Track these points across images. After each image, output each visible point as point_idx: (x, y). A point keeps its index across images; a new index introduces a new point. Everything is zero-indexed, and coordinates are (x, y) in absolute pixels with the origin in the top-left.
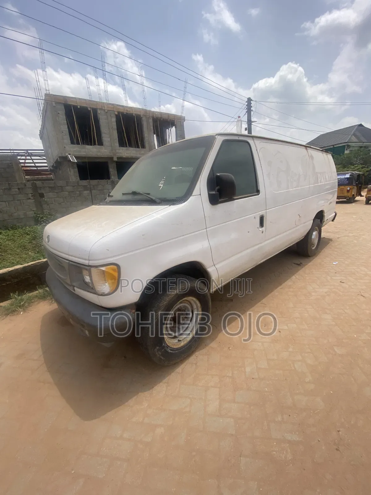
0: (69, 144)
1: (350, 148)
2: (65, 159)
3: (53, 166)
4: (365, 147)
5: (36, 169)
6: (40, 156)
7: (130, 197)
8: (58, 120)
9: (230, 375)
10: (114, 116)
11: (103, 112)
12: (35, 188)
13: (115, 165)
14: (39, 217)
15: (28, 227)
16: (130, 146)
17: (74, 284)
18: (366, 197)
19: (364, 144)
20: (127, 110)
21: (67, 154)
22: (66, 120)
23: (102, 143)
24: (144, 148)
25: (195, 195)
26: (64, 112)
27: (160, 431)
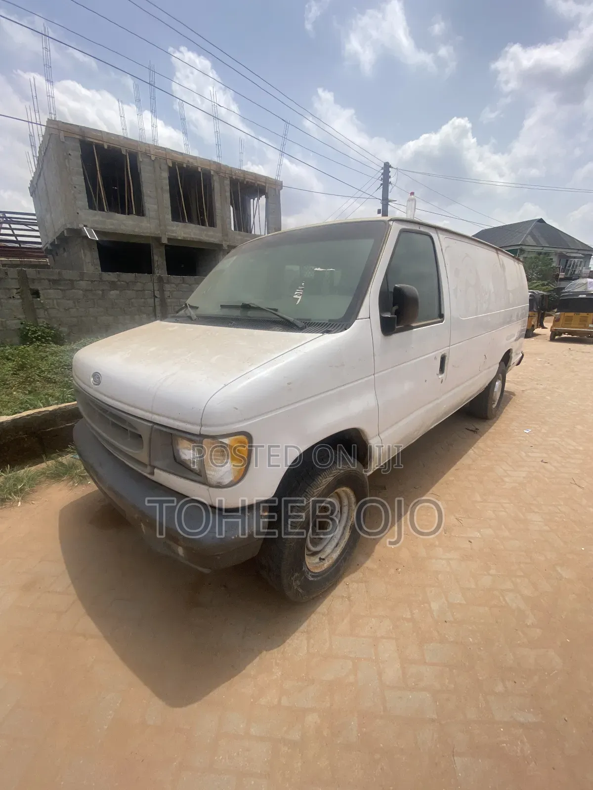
0: (85, 209)
1: (524, 253)
2: (77, 233)
3: (52, 244)
4: (545, 253)
5: (17, 245)
6: (26, 225)
7: (237, 313)
8: (68, 166)
9: (409, 617)
10: (166, 167)
11: (147, 160)
12: (23, 279)
13: (163, 250)
14: (29, 330)
15: (7, 347)
16: (191, 221)
17: (156, 464)
18: (551, 330)
19: (545, 249)
20: (188, 161)
21: (81, 226)
22: (83, 167)
23: (143, 211)
24: (214, 227)
25: (362, 317)
26: (78, 153)
27: (312, 719)
